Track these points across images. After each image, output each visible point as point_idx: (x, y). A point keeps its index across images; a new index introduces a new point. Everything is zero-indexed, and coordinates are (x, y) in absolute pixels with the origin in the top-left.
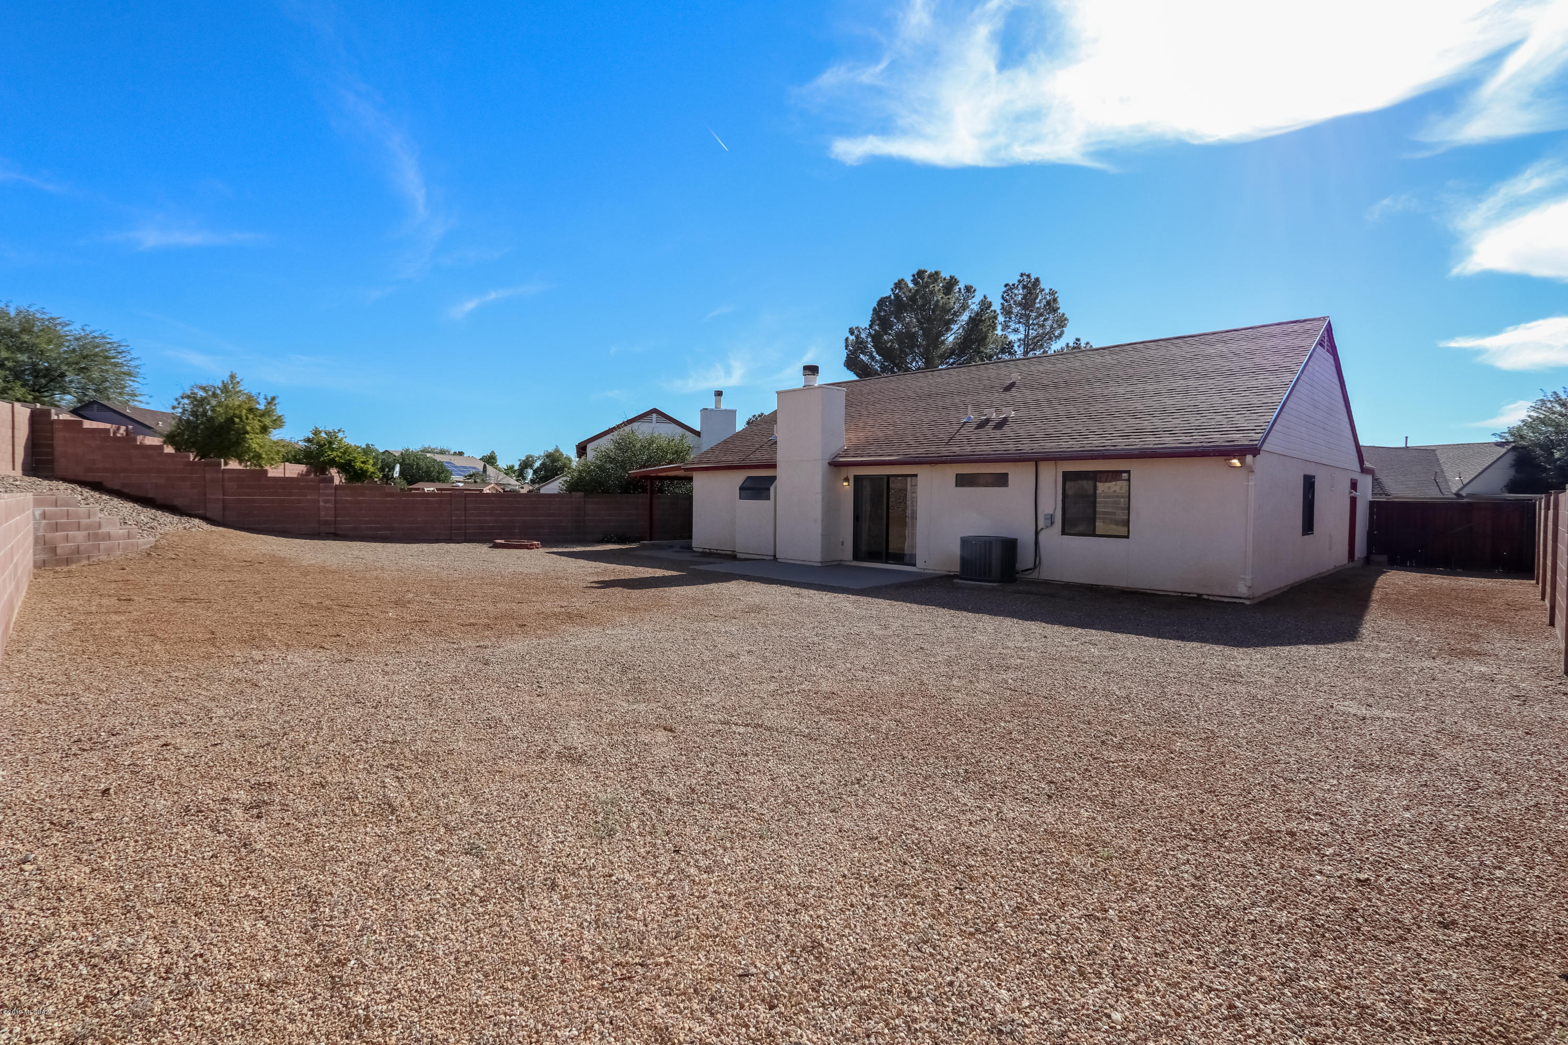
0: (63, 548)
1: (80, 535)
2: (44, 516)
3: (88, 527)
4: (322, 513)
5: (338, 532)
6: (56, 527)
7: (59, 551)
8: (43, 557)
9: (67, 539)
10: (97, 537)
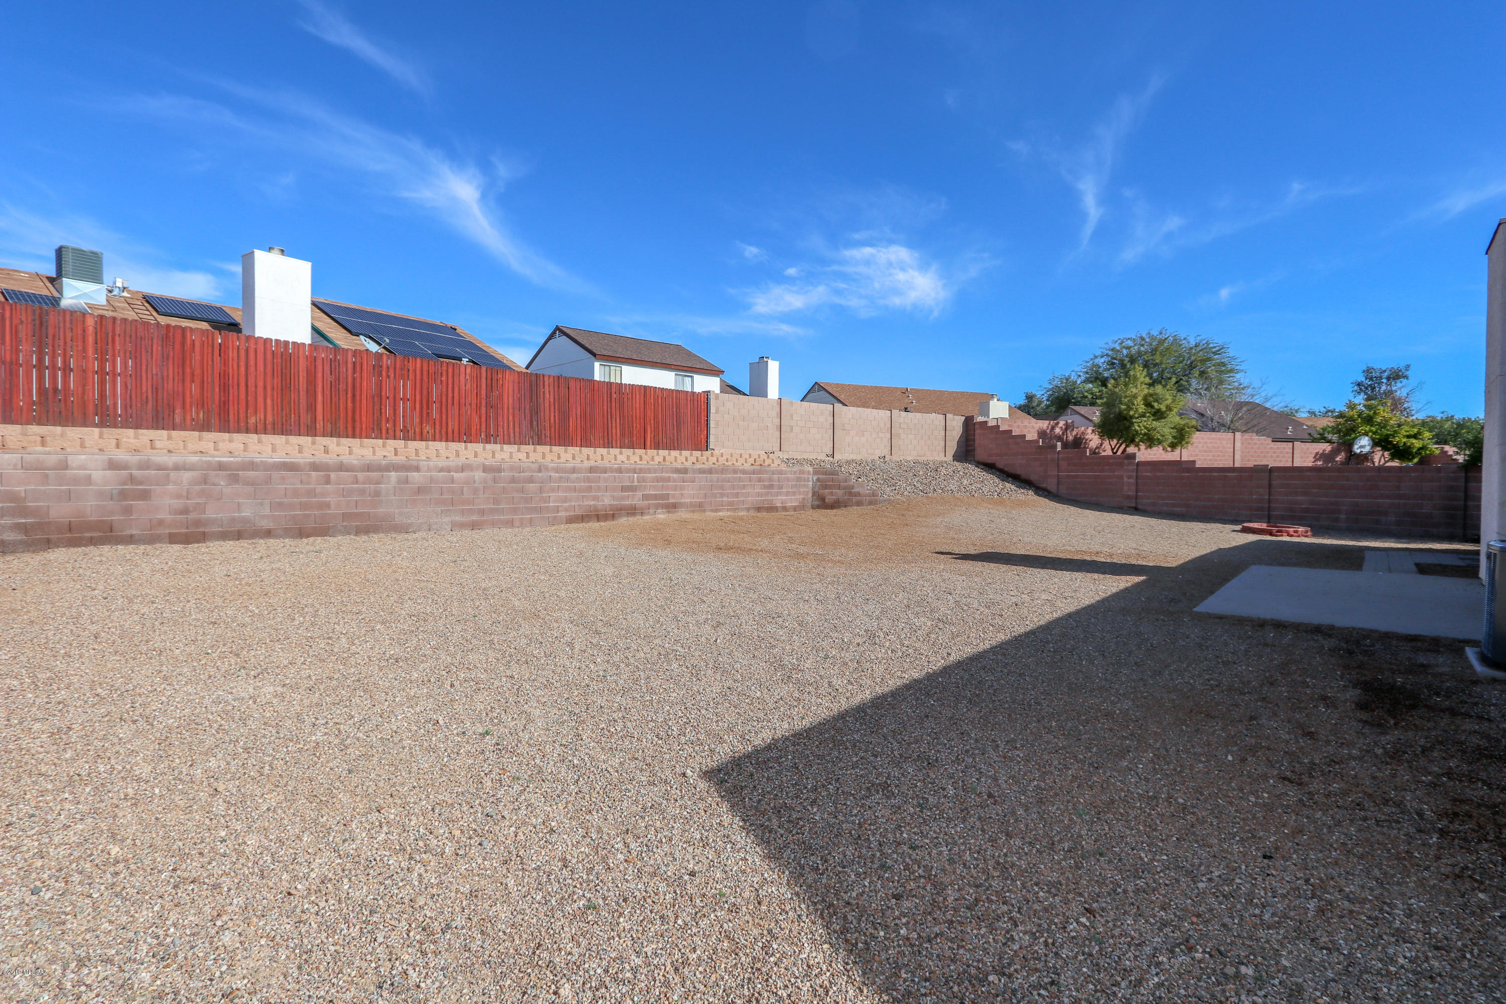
0: (829, 499)
1: (840, 492)
2: (818, 480)
3: (845, 488)
4: (1126, 488)
5: (1140, 507)
6: (826, 487)
7: (826, 500)
8: (817, 503)
9: (832, 494)
10: (851, 494)
